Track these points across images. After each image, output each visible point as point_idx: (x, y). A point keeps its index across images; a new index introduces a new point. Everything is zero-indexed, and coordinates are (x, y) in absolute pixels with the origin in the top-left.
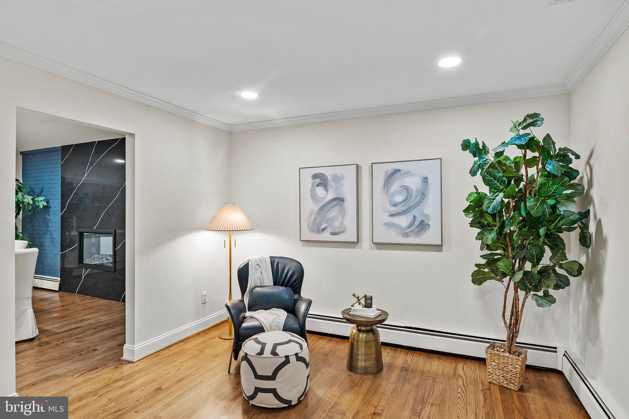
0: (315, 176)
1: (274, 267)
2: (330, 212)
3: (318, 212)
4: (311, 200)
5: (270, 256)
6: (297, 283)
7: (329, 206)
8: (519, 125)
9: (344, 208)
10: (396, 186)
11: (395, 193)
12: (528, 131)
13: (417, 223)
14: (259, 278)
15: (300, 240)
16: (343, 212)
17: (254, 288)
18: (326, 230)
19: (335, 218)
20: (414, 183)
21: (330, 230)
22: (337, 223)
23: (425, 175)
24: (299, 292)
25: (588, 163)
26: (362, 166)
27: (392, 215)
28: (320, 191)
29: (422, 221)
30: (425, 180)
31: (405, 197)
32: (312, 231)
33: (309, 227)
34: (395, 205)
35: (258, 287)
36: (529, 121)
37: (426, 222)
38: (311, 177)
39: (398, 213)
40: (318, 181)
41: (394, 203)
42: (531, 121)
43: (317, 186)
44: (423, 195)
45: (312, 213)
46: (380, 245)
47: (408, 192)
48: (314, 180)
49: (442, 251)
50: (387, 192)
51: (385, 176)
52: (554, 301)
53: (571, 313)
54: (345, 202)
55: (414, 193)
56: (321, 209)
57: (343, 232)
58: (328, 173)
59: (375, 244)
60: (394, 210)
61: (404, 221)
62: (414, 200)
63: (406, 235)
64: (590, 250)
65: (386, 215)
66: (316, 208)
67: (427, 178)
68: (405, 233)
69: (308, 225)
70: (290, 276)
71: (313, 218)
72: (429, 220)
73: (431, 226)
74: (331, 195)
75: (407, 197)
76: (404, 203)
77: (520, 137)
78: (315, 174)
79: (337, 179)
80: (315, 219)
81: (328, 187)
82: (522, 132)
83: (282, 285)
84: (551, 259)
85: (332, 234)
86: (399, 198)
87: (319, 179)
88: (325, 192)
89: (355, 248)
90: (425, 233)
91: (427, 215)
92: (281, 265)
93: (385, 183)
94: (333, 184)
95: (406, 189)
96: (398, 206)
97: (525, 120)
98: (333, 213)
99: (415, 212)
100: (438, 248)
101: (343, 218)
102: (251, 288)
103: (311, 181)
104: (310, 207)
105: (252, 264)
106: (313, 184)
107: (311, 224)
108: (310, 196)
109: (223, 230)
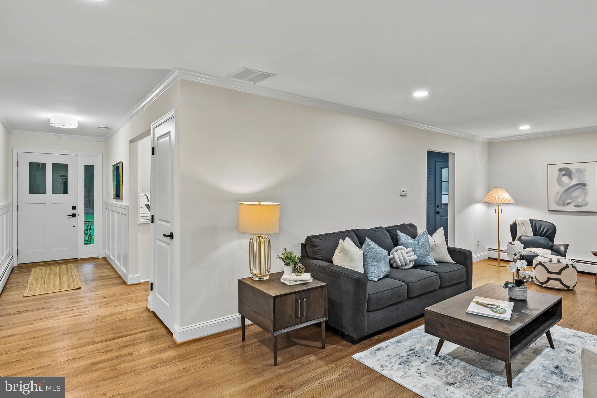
0: (561, 170)
1: (533, 226)
2: (574, 192)
3: (563, 192)
4: (558, 184)
5: (530, 219)
6: (551, 236)
7: (573, 189)
9: (586, 190)
14: (524, 231)
15: (548, 210)
16: (585, 192)
17: (521, 236)
18: (570, 204)
19: (578, 196)
21: (573, 204)
22: (580, 200)
24: (553, 241)
28: (565, 179)
32: (558, 204)
33: (556, 202)
35: (524, 236)
38: (557, 170)
40: (563, 173)
43: (563, 176)
45: (558, 193)
48: (560, 172)
54: (588, 186)
56: (566, 190)
57: (585, 205)
58: (572, 167)
66: (561, 190)
69: (555, 201)
70: (545, 232)
71: (559, 196)
74: (574, 182)
78: (561, 168)
79: (580, 171)
80: (561, 197)
81: (572, 176)
83: (540, 236)
85: (575, 206)
87: (564, 171)
88: (570, 179)
92: (538, 225)
94: (577, 175)
98: (577, 193)
101: (585, 196)
102: (519, 236)
103: (557, 173)
104: (556, 189)
105: (518, 223)
106: (559, 175)
107: (558, 200)
108: (557, 182)
109: (494, 202)
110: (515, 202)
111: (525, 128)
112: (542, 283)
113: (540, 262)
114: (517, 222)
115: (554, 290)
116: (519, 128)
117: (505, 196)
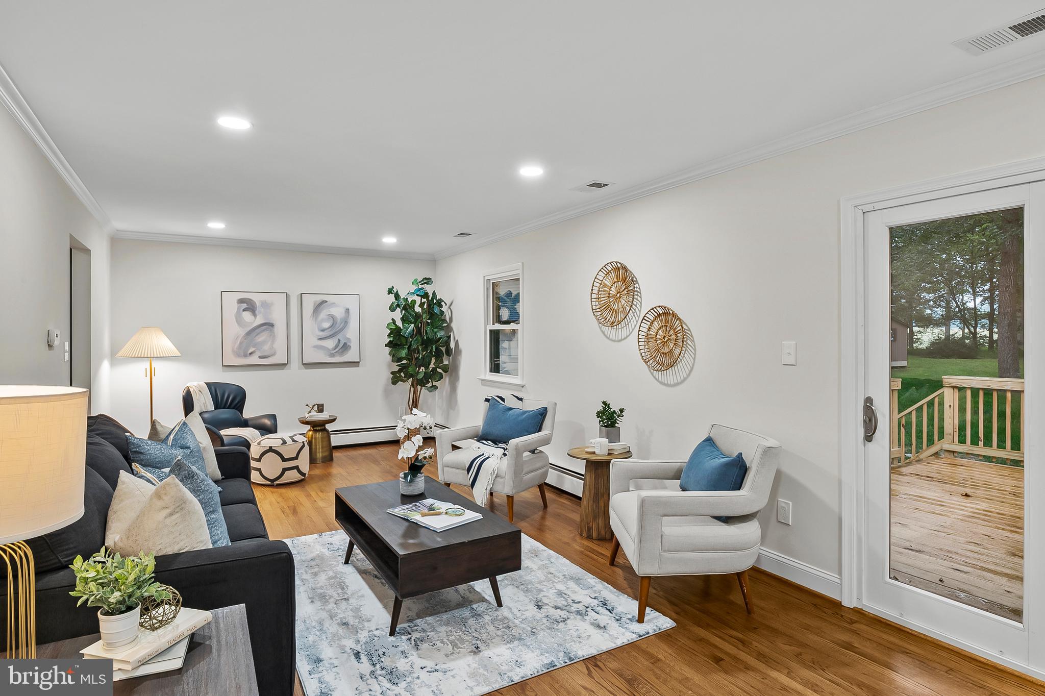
0: (241, 301)
1: (212, 393)
2: (259, 336)
3: (244, 336)
4: (237, 324)
5: (206, 382)
6: (239, 406)
7: (258, 331)
8: (419, 282)
9: (274, 333)
10: (323, 315)
11: (323, 320)
12: (423, 286)
13: (341, 345)
14: (203, 403)
15: (223, 366)
16: (273, 337)
17: (201, 414)
18: (254, 354)
19: (264, 342)
20: (338, 313)
21: (258, 354)
22: (266, 347)
23: (348, 307)
25: (449, 308)
26: (291, 295)
27: (320, 339)
28: (247, 316)
29: (345, 344)
30: (347, 311)
31: (332, 324)
32: (238, 355)
33: (233, 352)
34: (323, 330)
35: (204, 411)
36: (425, 281)
37: (348, 344)
38: (236, 302)
39: (326, 337)
40: (244, 306)
41: (322, 329)
42: (426, 281)
43: (243, 311)
44: (346, 322)
45: (237, 337)
46: (308, 365)
47: (334, 320)
48: (240, 305)
49: (359, 367)
50: (316, 319)
51: (314, 305)
52: (437, 388)
53: (437, 399)
54: (275, 327)
55: (339, 321)
56: (249, 333)
57: (274, 354)
58: (256, 298)
59: (304, 364)
60: (322, 334)
61: (330, 344)
62: (337, 328)
63: (332, 355)
64: (451, 358)
65: (316, 339)
66: (242, 332)
67: (349, 309)
68: (331, 354)
69: (232, 349)
70: (231, 400)
71: (239, 343)
72: (350, 342)
73: (352, 347)
74: (259, 320)
75: (333, 325)
76: (330, 329)
77: (420, 289)
78: (240, 299)
79: (265, 305)
80: (241, 343)
81: (257, 312)
82: (420, 287)
83: (225, 408)
84: (434, 364)
85: (260, 357)
86: (326, 325)
87: (245, 304)
88: (253, 317)
89: (283, 369)
90: (347, 353)
91: (349, 339)
92: (219, 390)
93: (314, 312)
94: (262, 310)
95: (333, 317)
96: (325, 331)
97: (423, 280)
98: (261, 338)
99: (339, 336)
100: (356, 364)
101: (273, 342)
102: (198, 413)
103: (236, 305)
104: (234, 331)
105: (194, 390)
106: (238, 309)
107: (236, 349)
108: (235, 320)
109: (142, 356)
110: (180, 355)
111: (216, 226)
112: (272, 481)
113: (271, 447)
114: (191, 390)
115: (291, 486)
116: (207, 224)
117: (163, 343)
